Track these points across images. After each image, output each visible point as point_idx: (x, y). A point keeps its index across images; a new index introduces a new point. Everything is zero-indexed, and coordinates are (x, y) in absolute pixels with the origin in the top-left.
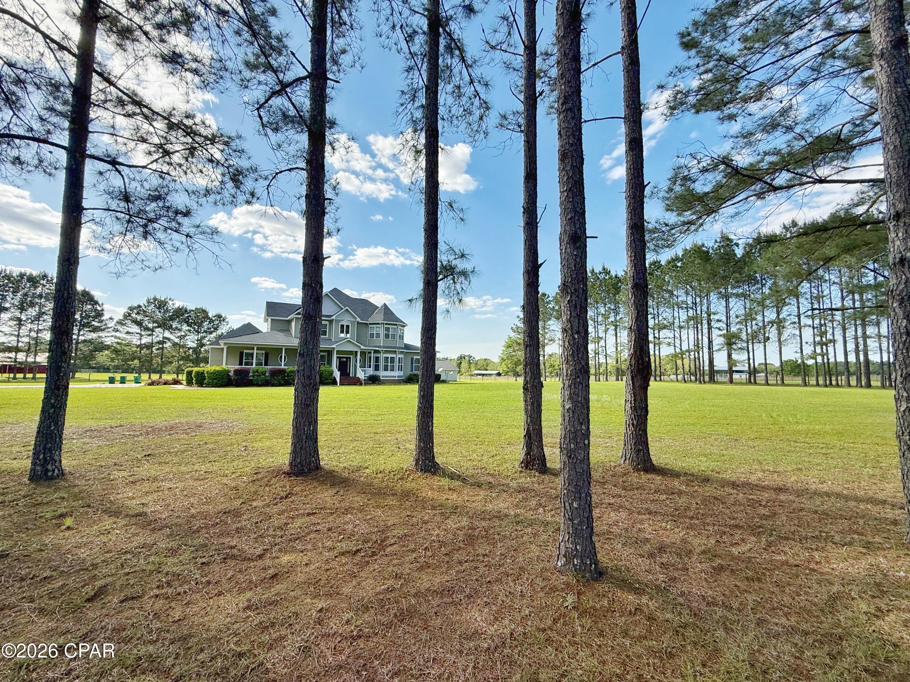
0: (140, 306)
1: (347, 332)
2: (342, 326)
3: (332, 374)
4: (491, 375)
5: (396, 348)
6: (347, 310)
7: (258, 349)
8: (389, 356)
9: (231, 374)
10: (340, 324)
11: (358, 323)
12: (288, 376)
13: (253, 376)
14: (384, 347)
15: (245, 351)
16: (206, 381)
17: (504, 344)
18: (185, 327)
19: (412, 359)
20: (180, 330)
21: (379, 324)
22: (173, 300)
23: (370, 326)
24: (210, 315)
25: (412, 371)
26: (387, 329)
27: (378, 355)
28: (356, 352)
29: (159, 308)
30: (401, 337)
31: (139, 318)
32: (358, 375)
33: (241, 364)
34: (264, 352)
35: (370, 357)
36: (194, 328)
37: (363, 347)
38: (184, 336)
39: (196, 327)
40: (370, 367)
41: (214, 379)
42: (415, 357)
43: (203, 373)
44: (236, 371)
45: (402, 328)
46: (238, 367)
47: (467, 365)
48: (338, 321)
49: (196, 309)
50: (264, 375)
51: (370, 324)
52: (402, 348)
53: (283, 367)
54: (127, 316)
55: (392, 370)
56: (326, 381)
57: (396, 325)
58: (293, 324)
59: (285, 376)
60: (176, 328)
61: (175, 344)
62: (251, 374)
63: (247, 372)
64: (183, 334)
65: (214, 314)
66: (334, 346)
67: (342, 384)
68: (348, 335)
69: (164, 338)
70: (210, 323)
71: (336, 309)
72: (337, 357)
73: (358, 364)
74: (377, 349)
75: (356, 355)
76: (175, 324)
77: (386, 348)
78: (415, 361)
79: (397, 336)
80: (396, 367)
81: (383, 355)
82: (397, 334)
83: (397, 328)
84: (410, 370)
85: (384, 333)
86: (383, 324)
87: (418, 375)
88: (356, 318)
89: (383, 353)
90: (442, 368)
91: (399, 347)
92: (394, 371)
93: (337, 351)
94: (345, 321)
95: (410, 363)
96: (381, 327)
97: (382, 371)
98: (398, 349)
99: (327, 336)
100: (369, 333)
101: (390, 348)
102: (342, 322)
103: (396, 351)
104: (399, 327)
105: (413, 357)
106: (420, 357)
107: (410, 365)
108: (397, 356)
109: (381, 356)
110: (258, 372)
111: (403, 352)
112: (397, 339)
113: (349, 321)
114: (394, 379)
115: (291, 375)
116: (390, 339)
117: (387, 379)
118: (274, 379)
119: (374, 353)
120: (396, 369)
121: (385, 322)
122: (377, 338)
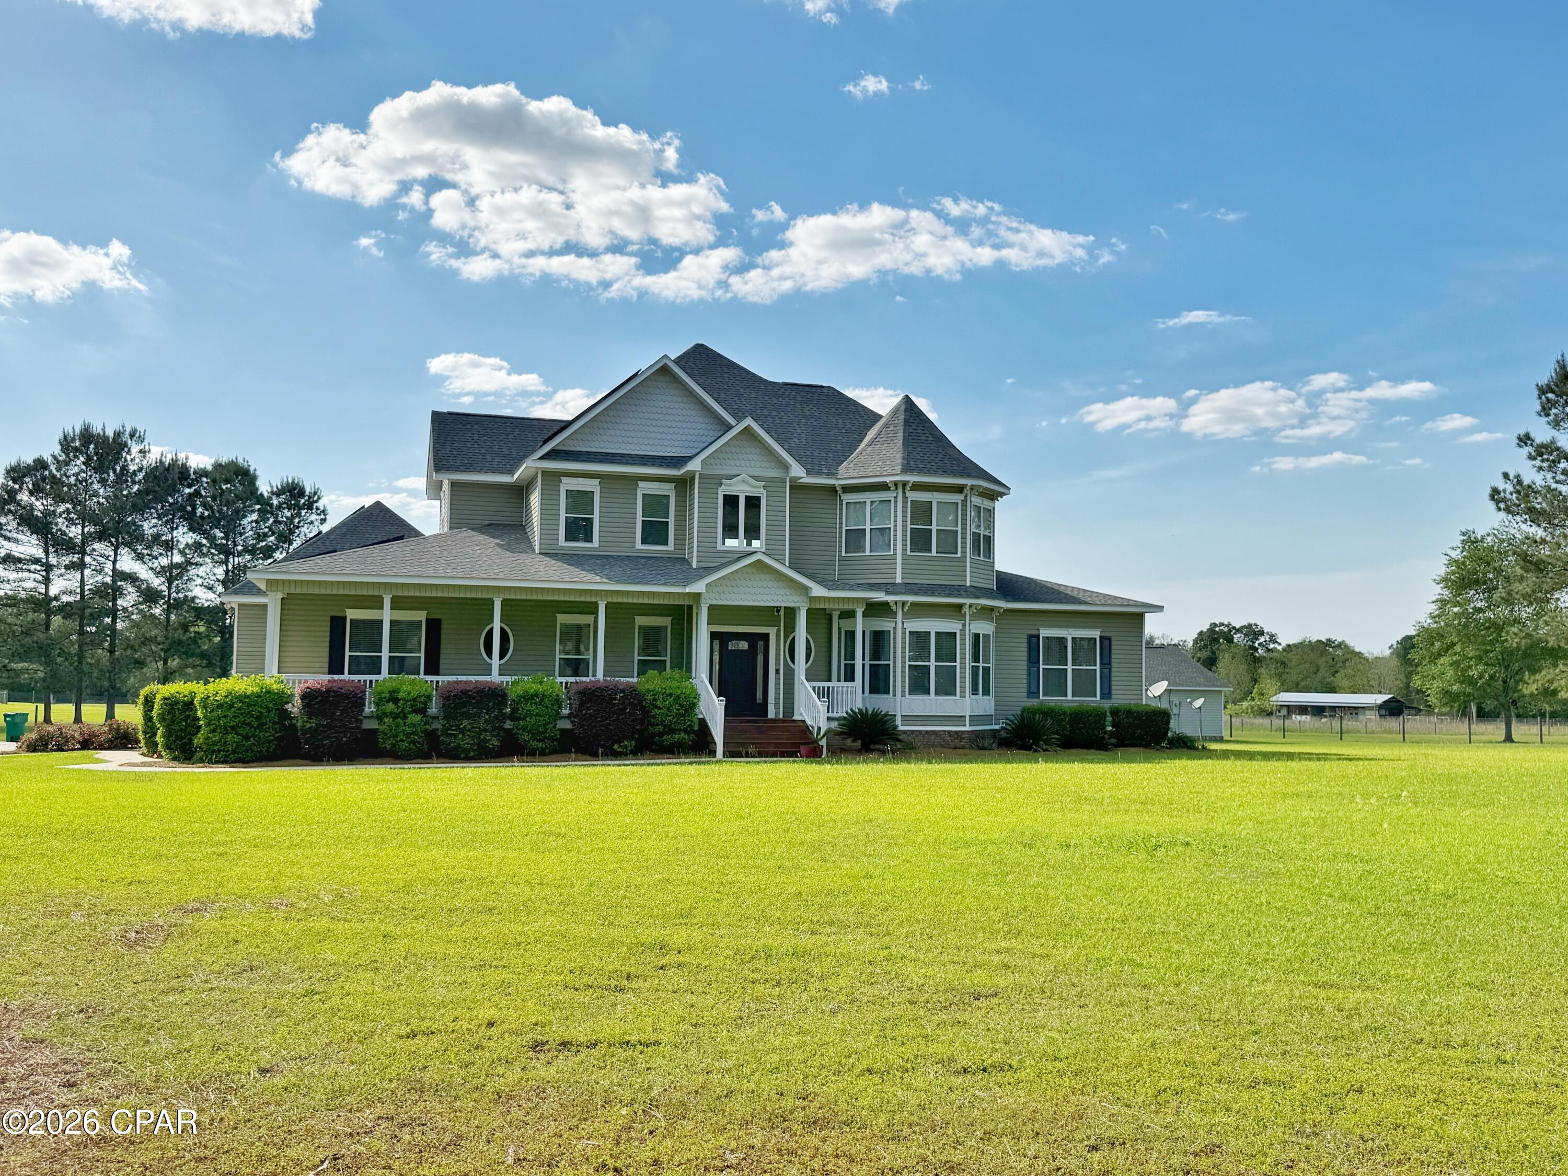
0: (42, 465)
1: (753, 532)
2: (731, 502)
3: (693, 706)
4: (1354, 710)
5: (959, 590)
6: (747, 430)
7: (397, 604)
8: (933, 626)
9: (295, 707)
10: (723, 490)
11: (797, 488)
12: (513, 717)
13: (380, 718)
14: (909, 588)
15: (352, 614)
17: (1442, 570)
18: (184, 536)
19: (1033, 640)
20: (169, 546)
21: (883, 487)
22: (141, 440)
23: (847, 498)
24: (264, 488)
25: (1033, 693)
26: (922, 512)
27: (884, 625)
28: (791, 613)
29: (100, 469)
30: (984, 545)
31: (40, 506)
32: (802, 713)
33: (335, 666)
34: (421, 616)
35: (851, 635)
36: (212, 539)
37: (818, 591)
38: (183, 568)
39: (218, 534)
40: (850, 677)
41: (226, 730)
42: (1044, 632)
43: (189, 705)
44: (309, 696)
45: (985, 503)
46: (320, 679)
47: (1243, 668)
48: (712, 481)
49: (218, 466)
50: (423, 711)
51: (848, 489)
52: (988, 593)
53: (495, 677)
55: (947, 687)
56: (668, 739)
57: (960, 489)
58: (535, 499)
59: (504, 717)
60: (156, 537)
61: (150, 596)
62: (369, 709)
63: (354, 699)
64: (178, 558)
65: (277, 483)
66: (698, 587)
67: (733, 753)
68: (756, 544)
69: (118, 575)
70: (263, 517)
71: (700, 426)
72: (714, 636)
73: (801, 666)
74: (881, 596)
75: (790, 627)
76: (149, 527)
77: (916, 594)
78: (1047, 648)
79: (964, 538)
80: (963, 677)
81: (903, 623)
82: (964, 529)
83: (964, 502)
84: (1026, 690)
85: (909, 526)
86: (904, 489)
87: (1065, 713)
88: (786, 467)
89: (906, 615)
90: (1165, 683)
91: (972, 589)
92: (953, 693)
93: (711, 608)
94: (743, 481)
95: (1026, 658)
96: (893, 500)
97: (903, 695)
98: (968, 597)
99: (671, 547)
100: (844, 528)
101: (933, 594)
102: (730, 485)
103: (960, 607)
104: (973, 499)
105: (1034, 632)
106: (1066, 632)
107: (1026, 667)
108: (964, 625)
109: (895, 628)
110: (396, 701)
111: (992, 609)
112: (963, 552)
113: (757, 479)
114: (956, 732)
115: (529, 714)
116: (934, 553)
117: (927, 732)
118: (462, 731)
119: (865, 615)
120: (963, 687)
121: (912, 478)
122: (876, 551)
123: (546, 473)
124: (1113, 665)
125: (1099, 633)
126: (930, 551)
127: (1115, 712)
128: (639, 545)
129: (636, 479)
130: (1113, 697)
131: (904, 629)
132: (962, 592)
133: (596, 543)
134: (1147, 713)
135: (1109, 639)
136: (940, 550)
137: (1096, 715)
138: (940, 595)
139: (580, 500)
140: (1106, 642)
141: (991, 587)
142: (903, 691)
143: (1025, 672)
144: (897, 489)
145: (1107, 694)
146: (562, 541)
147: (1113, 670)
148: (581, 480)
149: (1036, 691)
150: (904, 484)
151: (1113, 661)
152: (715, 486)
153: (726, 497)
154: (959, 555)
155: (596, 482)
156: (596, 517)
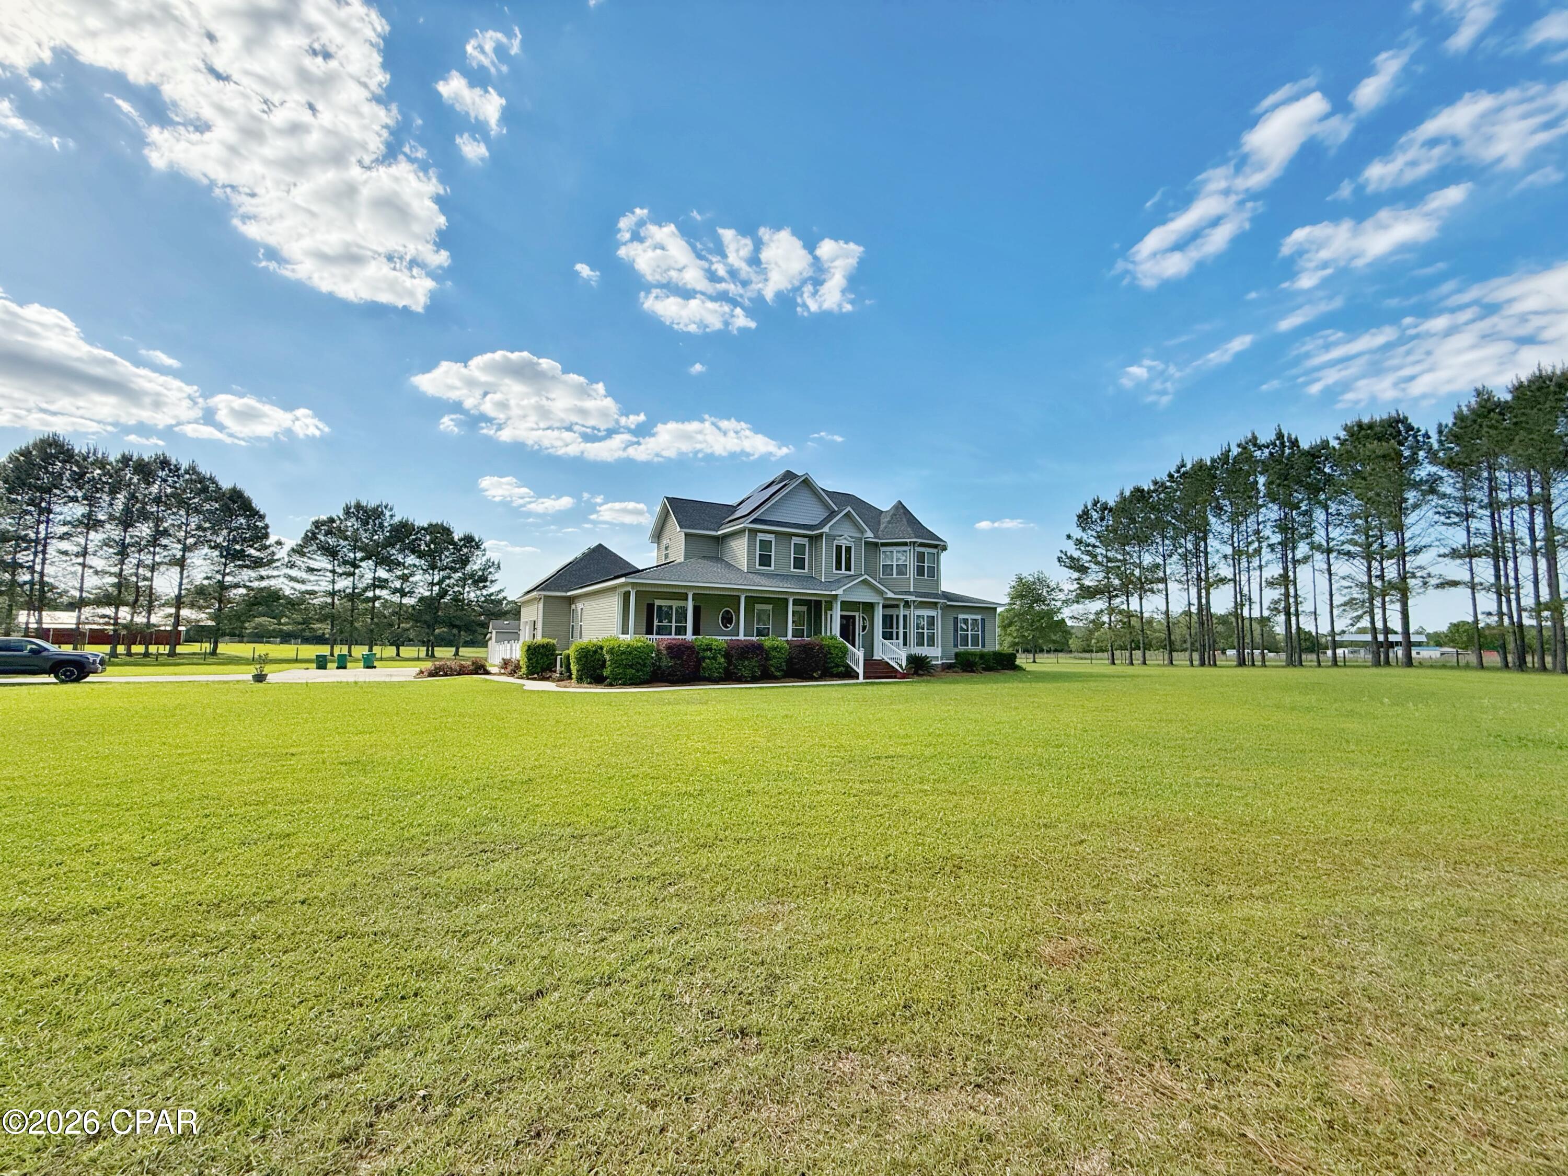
0: (332, 520)
1: (848, 567)
2: (839, 548)
3: (847, 654)
6: (848, 514)
8: (926, 613)
9: (658, 655)
10: (835, 544)
11: (866, 542)
14: (916, 594)
15: (658, 602)
16: (606, 672)
19: (956, 620)
20: (401, 565)
21: (905, 544)
22: (391, 509)
23: (883, 549)
24: (455, 537)
26: (921, 556)
29: (366, 523)
30: (937, 575)
31: (331, 541)
32: (881, 656)
33: (649, 631)
37: (889, 595)
38: (409, 576)
42: (960, 617)
43: (597, 653)
48: (831, 538)
51: (884, 545)
52: (937, 598)
53: (741, 638)
54: (310, 537)
55: (930, 643)
56: (835, 671)
57: (925, 545)
58: (740, 544)
59: (763, 659)
60: (396, 560)
63: (684, 650)
64: (406, 572)
66: (838, 592)
67: (866, 676)
68: (850, 569)
69: (375, 579)
70: (455, 551)
72: (842, 617)
73: (879, 632)
74: (907, 598)
76: (394, 554)
77: (918, 597)
78: (961, 624)
79: (937, 570)
80: (937, 638)
81: (914, 611)
82: (937, 566)
83: (938, 553)
84: (953, 645)
85: (916, 564)
86: (914, 545)
88: (862, 531)
89: (916, 607)
92: (933, 646)
93: (842, 602)
94: (844, 539)
95: (953, 629)
96: (908, 550)
97: (914, 647)
98: (941, 599)
99: (806, 571)
100: (881, 564)
102: (839, 541)
103: (936, 603)
104: (932, 550)
105: (957, 616)
106: (968, 616)
107: (953, 633)
108: (938, 612)
109: (912, 614)
110: (711, 650)
111: (939, 605)
113: (851, 537)
115: (774, 657)
116: (926, 577)
118: (744, 667)
119: (904, 606)
120: (938, 642)
122: (899, 575)
123: (750, 530)
124: (985, 632)
125: (980, 617)
127: (986, 654)
128: (792, 569)
129: (791, 535)
130: (986, 647)
133: (772, 568)
136: (929, 576)
137: (980, 656)
138: (927, 598)
139: (765, 545)
140: (983, 621)
141: (939, 595)
142: (914, 645)
143: (953, 635)
144: (910, 545)
145: (983, 646)
146: (757, 566)
147: (986, 634)
148: (766, 535)
149: (957, 645)
150: (914, 543)
152: (832, 541)
153: (837, 546)
154: (936, 578)
155: (773, 536)
156: (773, 554)
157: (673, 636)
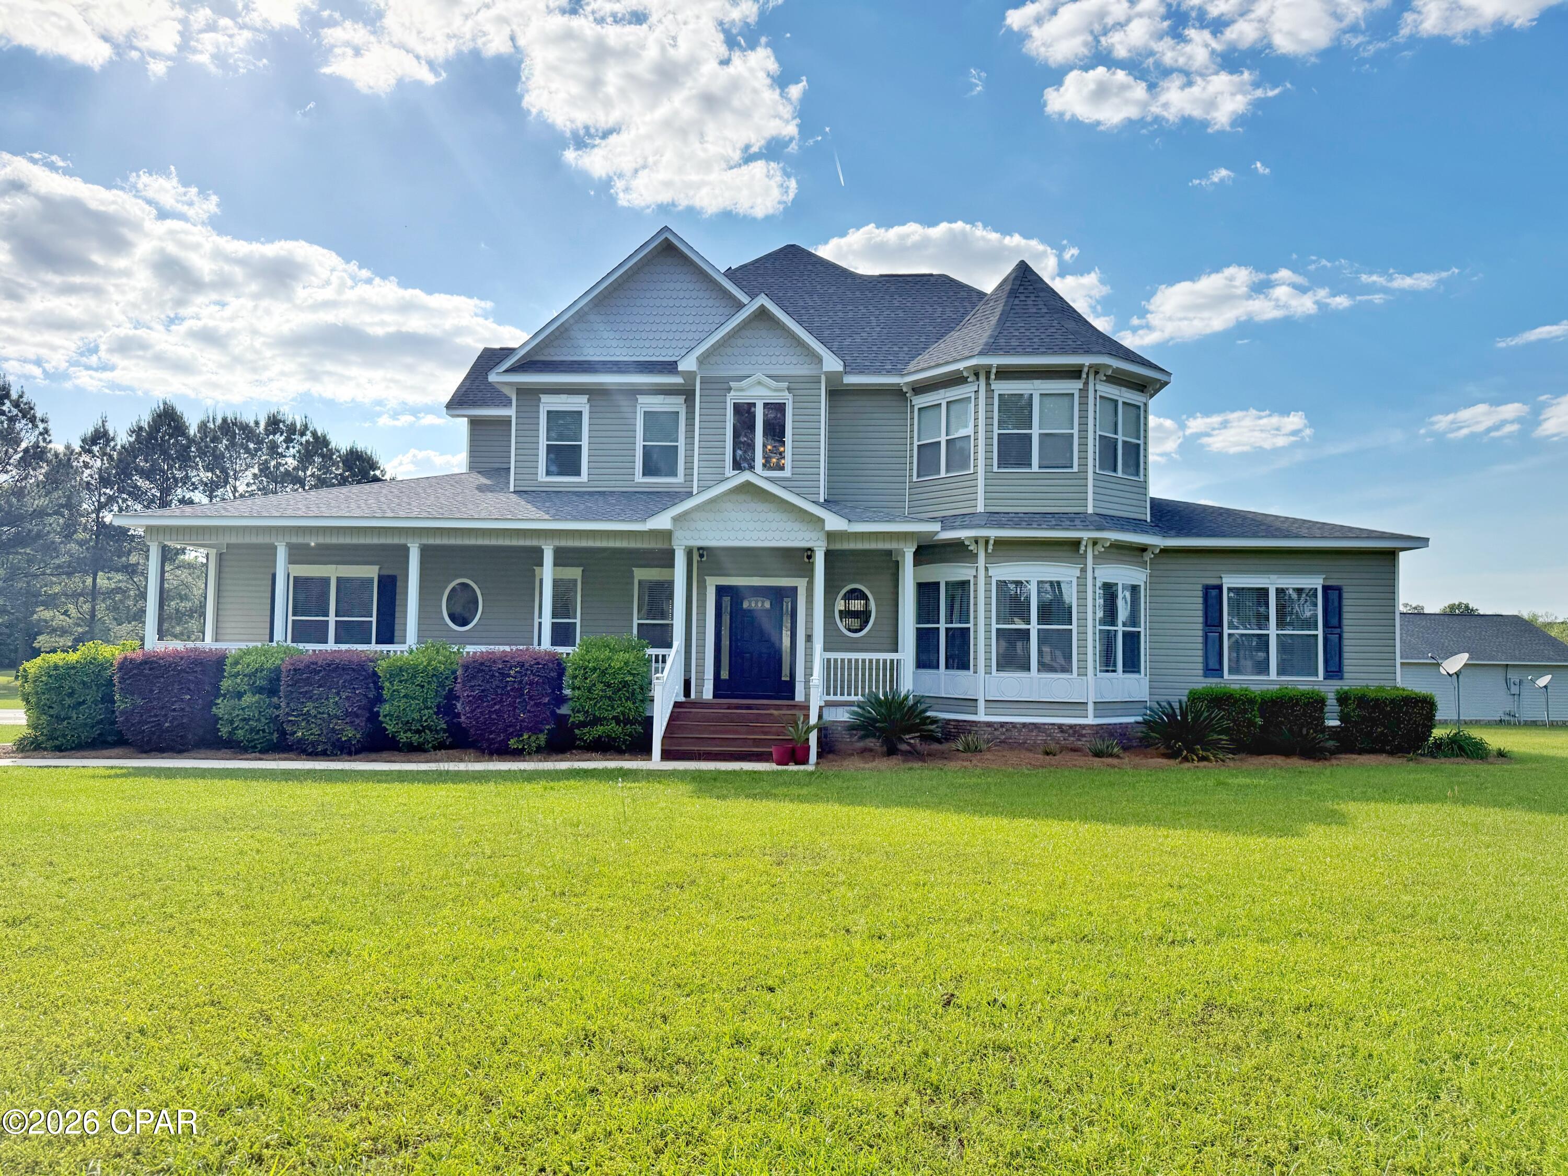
2: (744, 413)
5: (1074, 520)
6: (761, 312)
8: (1034, 572)
10: (732, 398)
11: (838, 393)
14: (993, 519)
15: (296, 571)
19: (1212, 593)
21: (957, 380)
23: (921, 401)
25: (1213, 669)
26: (1016, 410)
28: (808, 556)
30: (1125, 456)
34: (372, 572)
42: (1230, 581)
45: (1126, 395)
48: (718, 385)
51: (920, 388)
52: (1135, 525)
55: (1057, 661)
57: (1074, 373)
66: (661, 522)
75: (812, 577)
77: (1001, 526)
78: (1236, 606)
79: (1083, 444)
80: (1082, 646)
81: (987, 569)
82: (1083, 431)
83: (1084, 392)
84: (1200, 666)
85: (996, 431)
86: (988, 378)
87: (1252, 701)
88: (820, 360)
89: (990, 558)
90: (1466, 656)
91: (1097, 518)
92: (1067, 669)
94: (759, 383)
95: (1201, 620)
96: (973, 395)
97: (988, 672)
98: (1086, 528)
99: (680, 478)
100: (916, 443)
101: (1029, 526)
102: (742, 390)
103: (1075, 544)
104: (1098, 387)
105: (1214, 582)
106: (1267, 581)
107: (1200, 633)
108: (1084, 570)
109: (975, 577)
111: (1143, 549)
112: (1083, 464)
113: (779, 378)
114: (1071, 727)
116: (1035, 467)
117: (1024, 725)
120: (1083, 661)
121: (995, 361)
122: (953, 471)
123: (521, 392)
124: (1346, 629)
125: (1321, 581)
126: (1030, 465)
127: (1343, 699)
128: (639, 478)
129: (634, 392)
130: (1346, 675)
131: (988, 577)
132: (1077, 522)
133: (584, 477)
134: (1393, 701)
135: (1339, 589)
136: (1045, 463)
137: (1306, 705)
138: (1039, 527)
139: (563, 422)
140: (1333, 595)
141: (1142, 517)
142: (988, 666)
143: (1200, 640)
144: (978, 379)
145: (1335, 671)
146: (542, 477)
147: (1345, 635)
148: (563, 398)
149: (1217, 667)
150: (987, 371)
151: (1345, 622)
152: (722, 393)
153: (737, 408)
154: (1075, 469)
155: (584, 399)
156: (585, 443)
157: (331, 646)
